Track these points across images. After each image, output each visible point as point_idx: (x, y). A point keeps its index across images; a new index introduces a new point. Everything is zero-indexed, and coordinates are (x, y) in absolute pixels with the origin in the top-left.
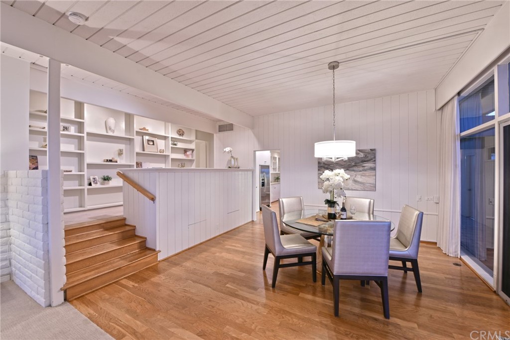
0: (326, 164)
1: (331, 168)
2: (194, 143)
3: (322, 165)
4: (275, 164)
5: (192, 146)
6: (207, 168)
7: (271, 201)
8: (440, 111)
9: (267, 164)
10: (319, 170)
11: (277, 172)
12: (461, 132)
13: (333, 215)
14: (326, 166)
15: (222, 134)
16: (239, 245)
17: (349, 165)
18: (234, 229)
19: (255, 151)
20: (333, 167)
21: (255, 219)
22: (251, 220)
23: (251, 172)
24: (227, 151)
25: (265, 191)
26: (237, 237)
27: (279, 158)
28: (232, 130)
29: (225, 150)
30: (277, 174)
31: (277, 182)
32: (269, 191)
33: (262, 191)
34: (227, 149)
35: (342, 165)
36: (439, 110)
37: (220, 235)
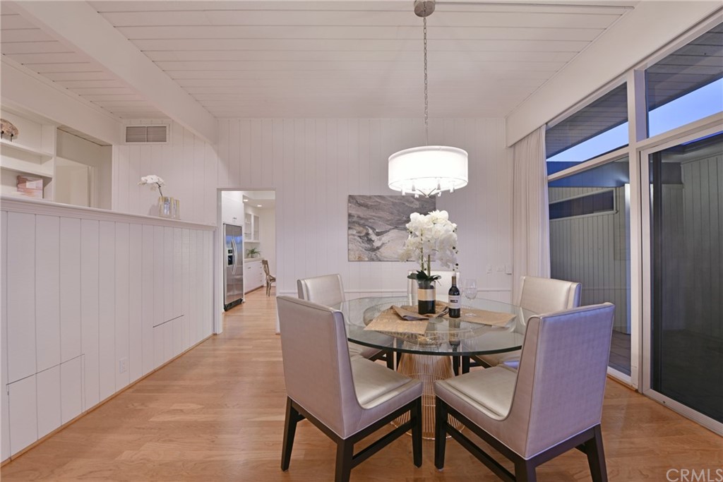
0: (362, 219)
1: (370, 225)
2: (52, 162)
3: (355, 219)
4: (248, 225)
5: (46, 169)
6: (91, 208)
7: (244, 292)
8: (512, 149)
9: (237, 223)
10: (349, 228)
11: (252, 240)
12: (549, 174)
13: (430, 305)
14: (362, 222)
15: (135, 146)
16: (193, 406)
17: (400, 220)
18: (172, 361)
19: (219, 190)
20: (374, 223)
21: (219, 330)
22: (210, 333)
23: (211, 233)
24: (150, 181)
25: (233, 273)
26: (182, 383)
27: (255, 217)
28: (164, 140)
29: (143, 179)
30: (251, 243)
31: (252, 257)
32: (242, 275)
33: (228, 273)
34: (151, 179)
35: (388, 221)
36: (511, 147)
37: (130, 387)
